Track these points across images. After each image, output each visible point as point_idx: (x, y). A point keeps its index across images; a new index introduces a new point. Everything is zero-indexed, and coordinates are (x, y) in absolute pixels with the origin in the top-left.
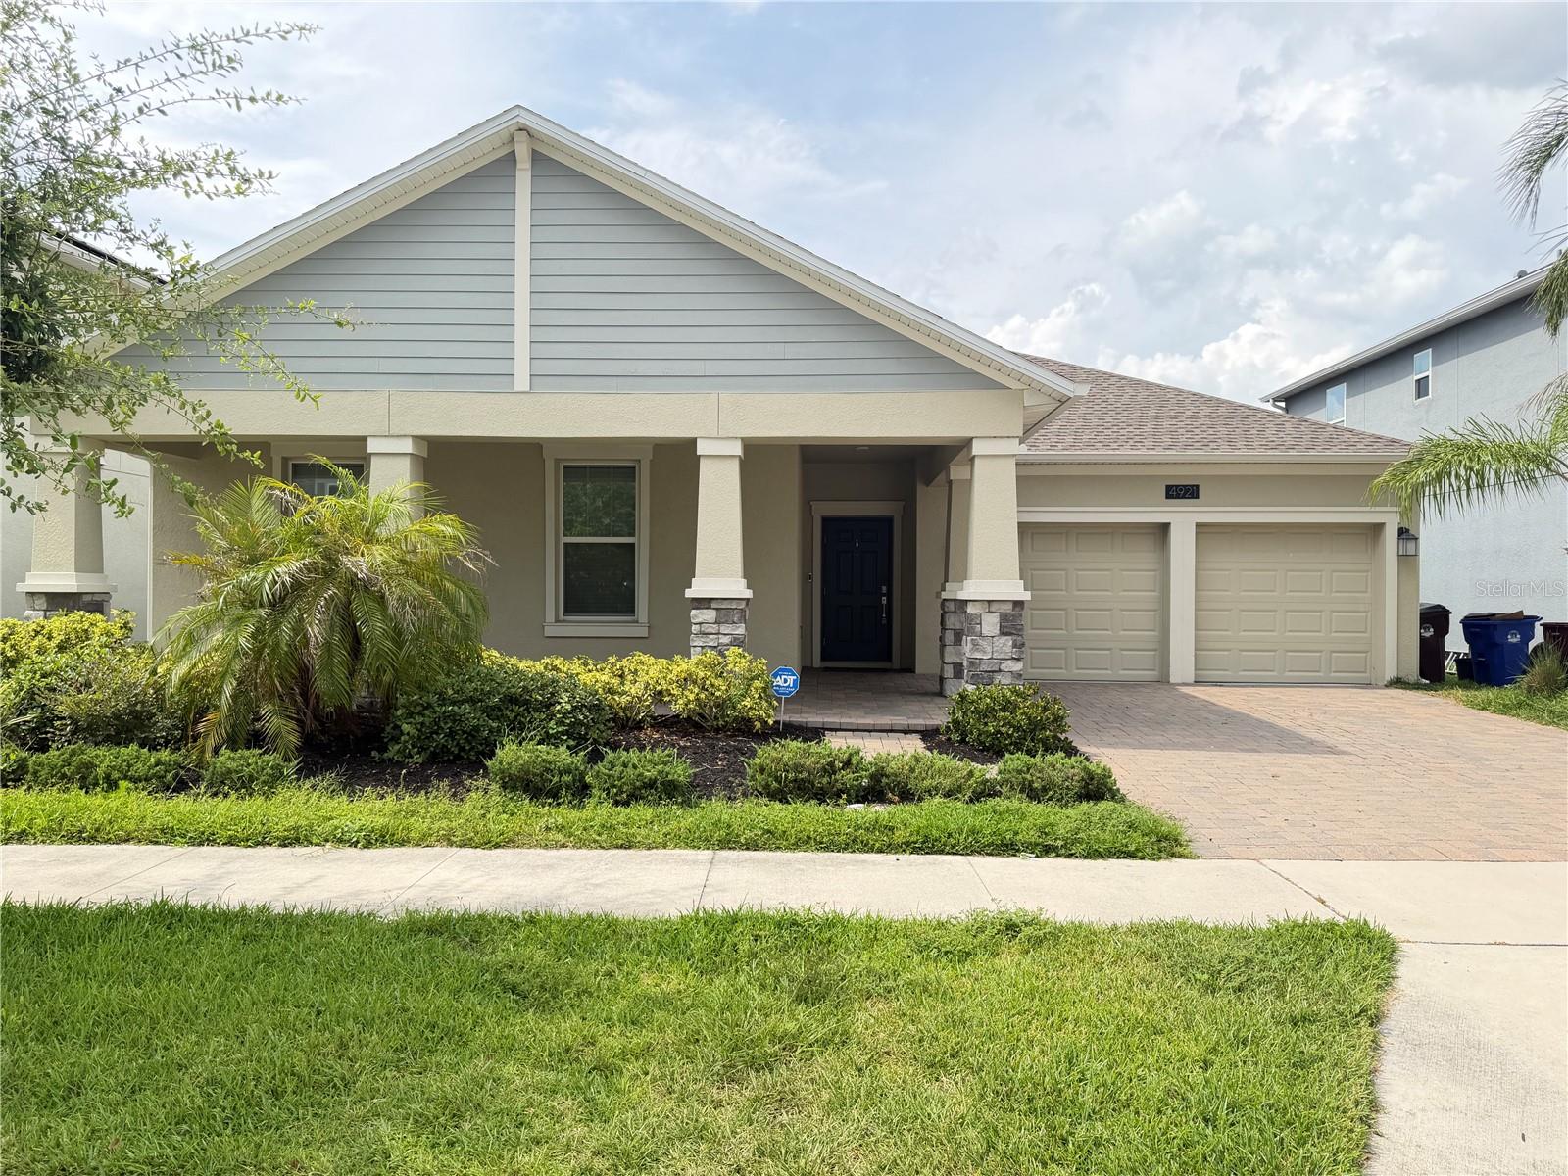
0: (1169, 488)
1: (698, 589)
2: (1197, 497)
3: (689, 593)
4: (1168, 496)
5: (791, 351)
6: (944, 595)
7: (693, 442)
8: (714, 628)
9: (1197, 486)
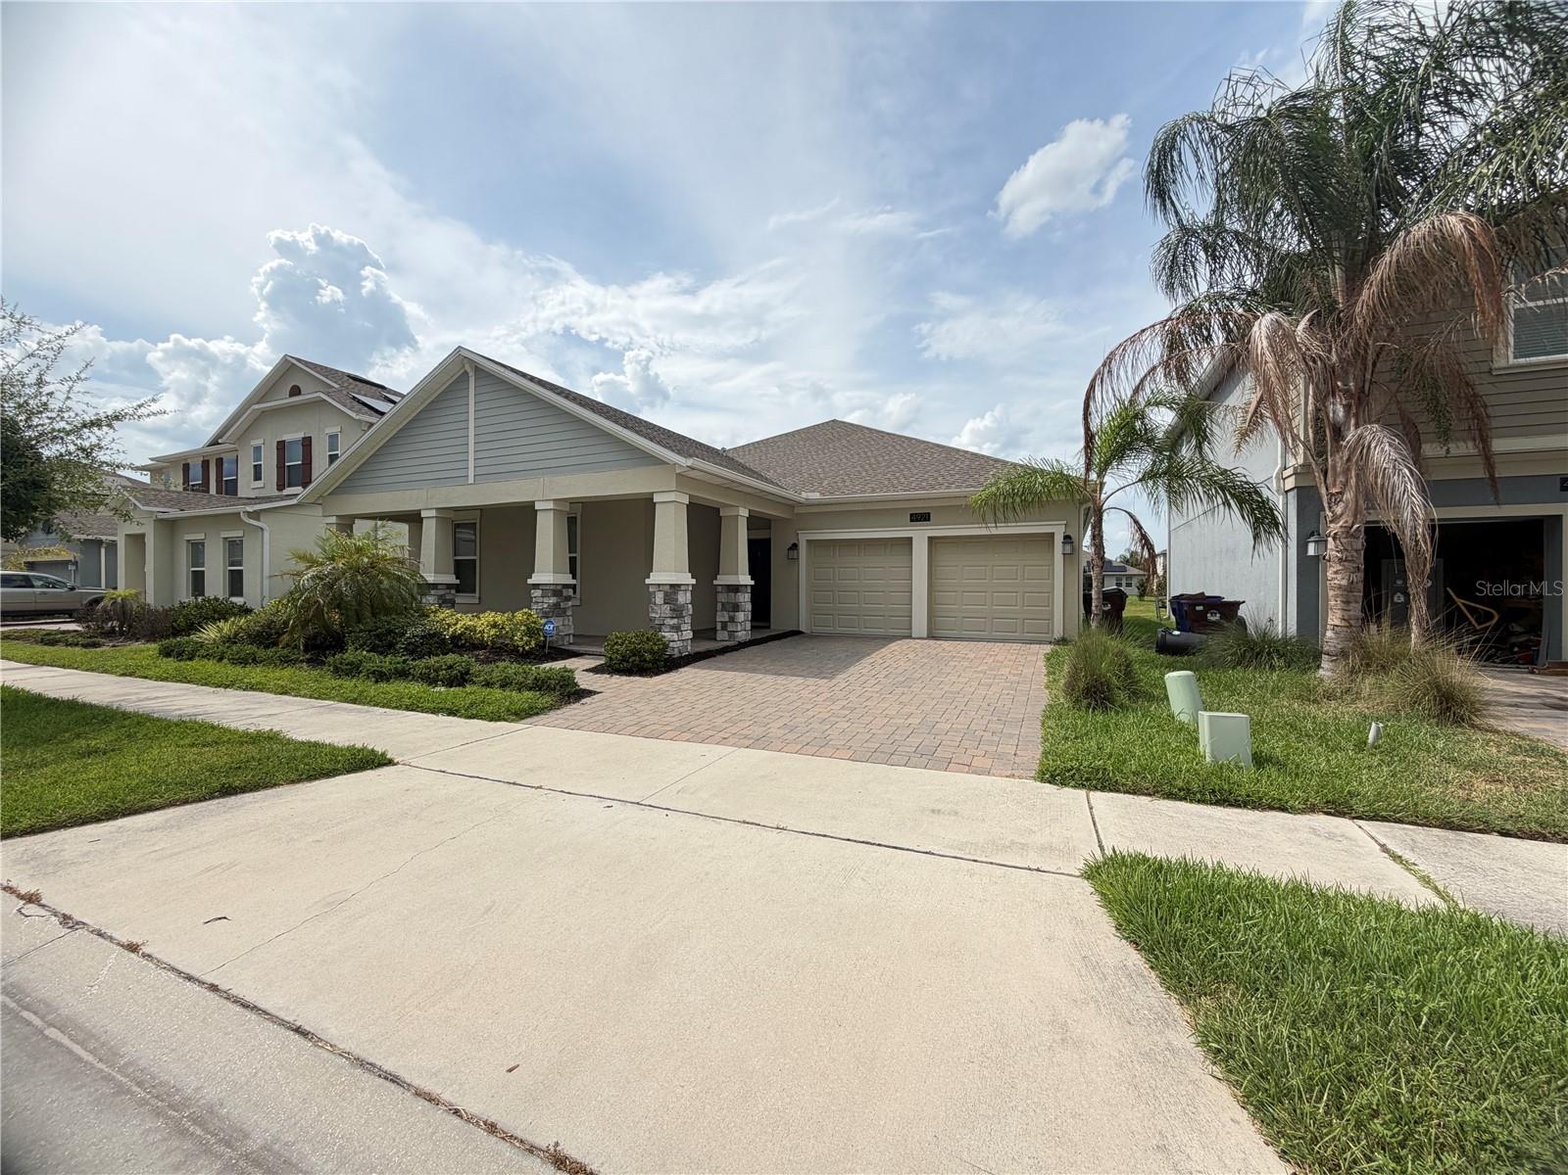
0: (911, 515)
1: (535, 579)
2: (929, 520)
3: (529, 581)
4: (912, 521)
5: (574, 452)
6: (715, 582)
7: (533, 503)
8: (540, 600)
9: (929, 514)
